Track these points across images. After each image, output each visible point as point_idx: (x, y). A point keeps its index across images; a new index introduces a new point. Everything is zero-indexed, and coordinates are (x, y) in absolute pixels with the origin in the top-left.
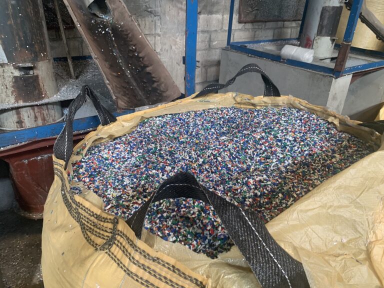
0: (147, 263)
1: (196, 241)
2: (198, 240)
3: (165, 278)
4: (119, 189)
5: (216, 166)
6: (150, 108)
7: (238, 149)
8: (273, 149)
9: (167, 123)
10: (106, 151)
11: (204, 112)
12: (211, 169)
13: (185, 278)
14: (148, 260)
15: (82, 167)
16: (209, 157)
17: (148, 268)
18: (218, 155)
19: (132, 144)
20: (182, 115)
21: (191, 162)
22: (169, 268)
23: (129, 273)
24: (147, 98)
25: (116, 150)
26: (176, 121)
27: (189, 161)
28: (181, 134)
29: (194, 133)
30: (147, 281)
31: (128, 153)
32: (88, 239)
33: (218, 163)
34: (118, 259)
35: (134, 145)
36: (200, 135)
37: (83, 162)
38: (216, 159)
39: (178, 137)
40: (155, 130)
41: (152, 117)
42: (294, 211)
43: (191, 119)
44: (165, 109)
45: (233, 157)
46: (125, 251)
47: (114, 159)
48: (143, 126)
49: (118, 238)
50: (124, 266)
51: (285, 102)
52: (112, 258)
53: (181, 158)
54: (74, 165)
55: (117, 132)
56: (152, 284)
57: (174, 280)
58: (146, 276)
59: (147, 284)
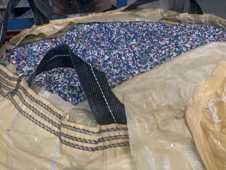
0: (33, 104)
1: (72, 99)
2: (73, 99)
3: (42, 114)
4: (33, 66)
5: (119, 64)
6: (80, 16)
7: (142, 52)
8: (171, 54)
9: (93, 30)
10: (36, 46)
11: (130, 24)
12: (114, 65)
13: (54, 114)
14: (33, 102)
15: (14, 54)
16: (114, 55)
17: (33, 107)
18: (123, 55)
19: (58, 43)
20: (108, 24)
21: (98, 57)
22: (45, 108)
23: (21, 111)
24: (81, 8)
25: (44, 47)
26: (102, 29)
27: (96, 57)
28: (103, 40)
29: (115, 41)
30: (30, 116)
32: (1, 92)
33: (121, 61)
34: (16, 103)
36: (120, 43)
37: (15, 51)
38: (121, 58)
39: (100, 43)
40: (81, 35)
41: (81, 24)
43: (115, 28)
44: (94, 18)
45: (136, 58)
46: (21, 98)
47: (41, 52)
48: (72, 31)
49: (19, 90)
50: (19, 106)
51: (207, 20)
52: (13, 102)
53: (91, 54)
54: (7, 51)
55: (48, 32)
56: (33, 118)
57: (47, 116)
58: (31, 113)
59: (30, 117)
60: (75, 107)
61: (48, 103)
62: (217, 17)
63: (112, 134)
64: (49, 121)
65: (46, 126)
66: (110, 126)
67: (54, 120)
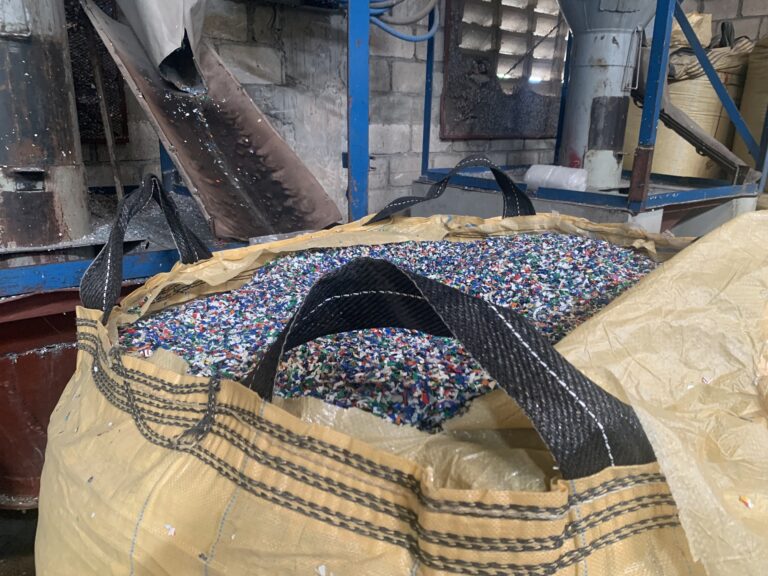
0: (287, 453)
1: (392, 417)
2: (396, 416)
3: (328, 480)
4: (219, 352)
8: (533, 287)
9: (315, 267)
10: (190, 313)
13: (374, 473)
14: (288, 446)
15: (139, 335)
17: (289, 463)
19: (243, 301)
20: (345, 252)
22: (335, 458)
23: (244, 482)
25: (210, 311)
30: (286, 494)
31: (235, 316)
32: (152, 437)
34: (219, 460)
35: (249, 301)
37: (140, 329)
41: (284, 256)
42: (596, 325)
46: (235, 439)
48: (265, 273)
49: (219, 418)
50: (233, 470)
51: (546, 226)
52: (205, 460)
55: (211, 278)
56: (299, 500)
57: (349, 482)
58: (284, 483)
59: (287, 499)
60: (432, 437)
61: (342, 442)
62: (567, 217)
63: (601, 502)
64: (359, 501)
65: (353, 519)
66: (596, 479)
67: (377, 493)
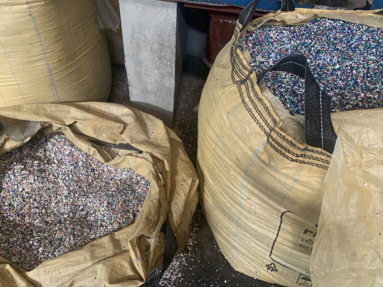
0: (255, 100)
1: (290, 105)
3: (260, 112)
4: (265, 58)
5: (347, 77)
6: (328, 9)
7: (377, 71)
9: (335, 28)
10: (274, 32)
11: (378, 31)
12: (341, 77)
13: (270, 116)
14: (256, 98)
15: (252, 36)
16: (346, 66)
17: (254, 103)
18: (355, 68)
19: (295, 34)
20: (353, 25)
21: (329, 64)
22: (264, 107)
23: (243, 101)
25: (281, 34)
26: (345, 29)
27: (328, 63)
28: (341, 41)
29: (353, 46)
30: (250, 109)
31: (288, 40)
32: (233, 77)
33: (351, 74)
34: (242, 92)
35: (297, 35)
36: (357, 50)
38: (352, 71)
39: (337, 44)
40: (320, 30)
41: (325, 18)
42: (361, 112)
43: (359, 32)
44: (341, 15)
45: (368, 75)
46: (247, 89)
47: (276, 40)
48: (313, 24)
49: (248, 81)
50: (243, 97)
52: (239, 90)
53: (323, 58)
54: (248, 32)
55: (289, 20)
56: (252, 112)
57: (264, 115)
58: (251, 106)
59: (249, 110)
60: (291, 116)
61: (268, 105)
64: (263, 120)
65: (260, 123)
66: (315, 149)
67: (268, 121)
